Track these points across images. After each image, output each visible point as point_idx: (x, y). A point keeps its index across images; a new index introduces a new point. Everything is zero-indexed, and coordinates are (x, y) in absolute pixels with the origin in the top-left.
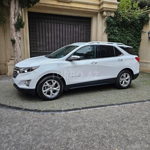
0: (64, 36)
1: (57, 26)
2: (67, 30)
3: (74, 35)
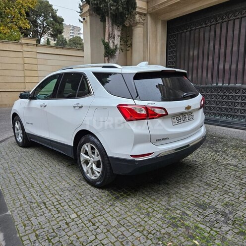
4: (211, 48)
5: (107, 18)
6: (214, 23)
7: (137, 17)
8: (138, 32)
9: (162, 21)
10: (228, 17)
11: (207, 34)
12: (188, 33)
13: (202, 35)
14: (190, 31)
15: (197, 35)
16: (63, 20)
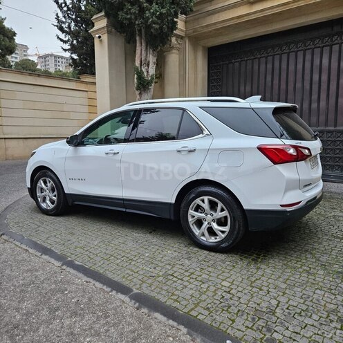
0: (283, 86)
1: (266, 63)
2: (292, 67)
3: (316, 77)
4: (269, 84)
5: (138, 38)
6: (270, 54)
7: (173, 39)
8: (173, 59)
9: (204, 47)
10: (297, 47)
11: (263, 67)
12: (237, 64)
13: (256, 67)
14: (240, 63)
15: (249, 67)
16: (14, 34)
